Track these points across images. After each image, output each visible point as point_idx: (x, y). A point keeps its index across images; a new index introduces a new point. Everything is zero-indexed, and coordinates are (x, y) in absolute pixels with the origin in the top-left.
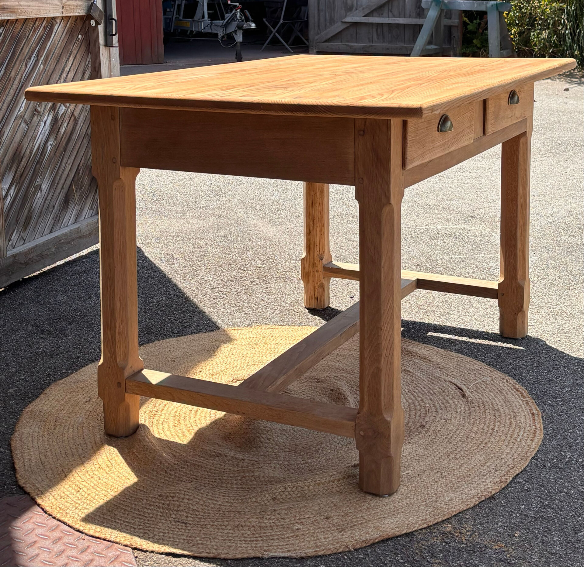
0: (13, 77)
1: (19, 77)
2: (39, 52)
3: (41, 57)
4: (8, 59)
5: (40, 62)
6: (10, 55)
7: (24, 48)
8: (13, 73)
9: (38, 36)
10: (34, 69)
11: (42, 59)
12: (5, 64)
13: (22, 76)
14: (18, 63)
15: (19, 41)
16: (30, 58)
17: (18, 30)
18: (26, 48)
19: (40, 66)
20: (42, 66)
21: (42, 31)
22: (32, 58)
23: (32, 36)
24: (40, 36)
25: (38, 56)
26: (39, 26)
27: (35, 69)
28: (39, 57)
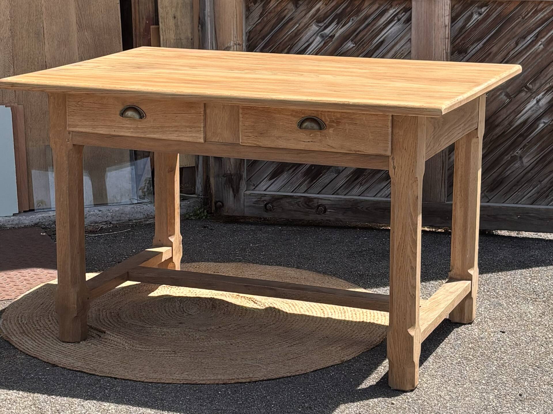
0: (494, 52)
1: (504, 53)
2: (539, 33)
3: (542, 38)
4: (489, 36)
5: (540, 43)
6: (493, 33)
7: (516, 28)
8: (495, 49)
9: (541, 18)
10: (528, 49)
11: (543, 40)
12: (485, 40)
13: (509, 53)
14: (503, 41)
15: (509, 21)
16: (524, 37)
17: (509, 11)
18: (519, 28)
19: (539, 46)
20: (542, 46)
21: (547, 14)
22: (529, 38)
23: (531, 17)
24: (544, 19)
25: (537, 37)
26: (543, 9)
27: (531, 49)
28: (539, 38)
